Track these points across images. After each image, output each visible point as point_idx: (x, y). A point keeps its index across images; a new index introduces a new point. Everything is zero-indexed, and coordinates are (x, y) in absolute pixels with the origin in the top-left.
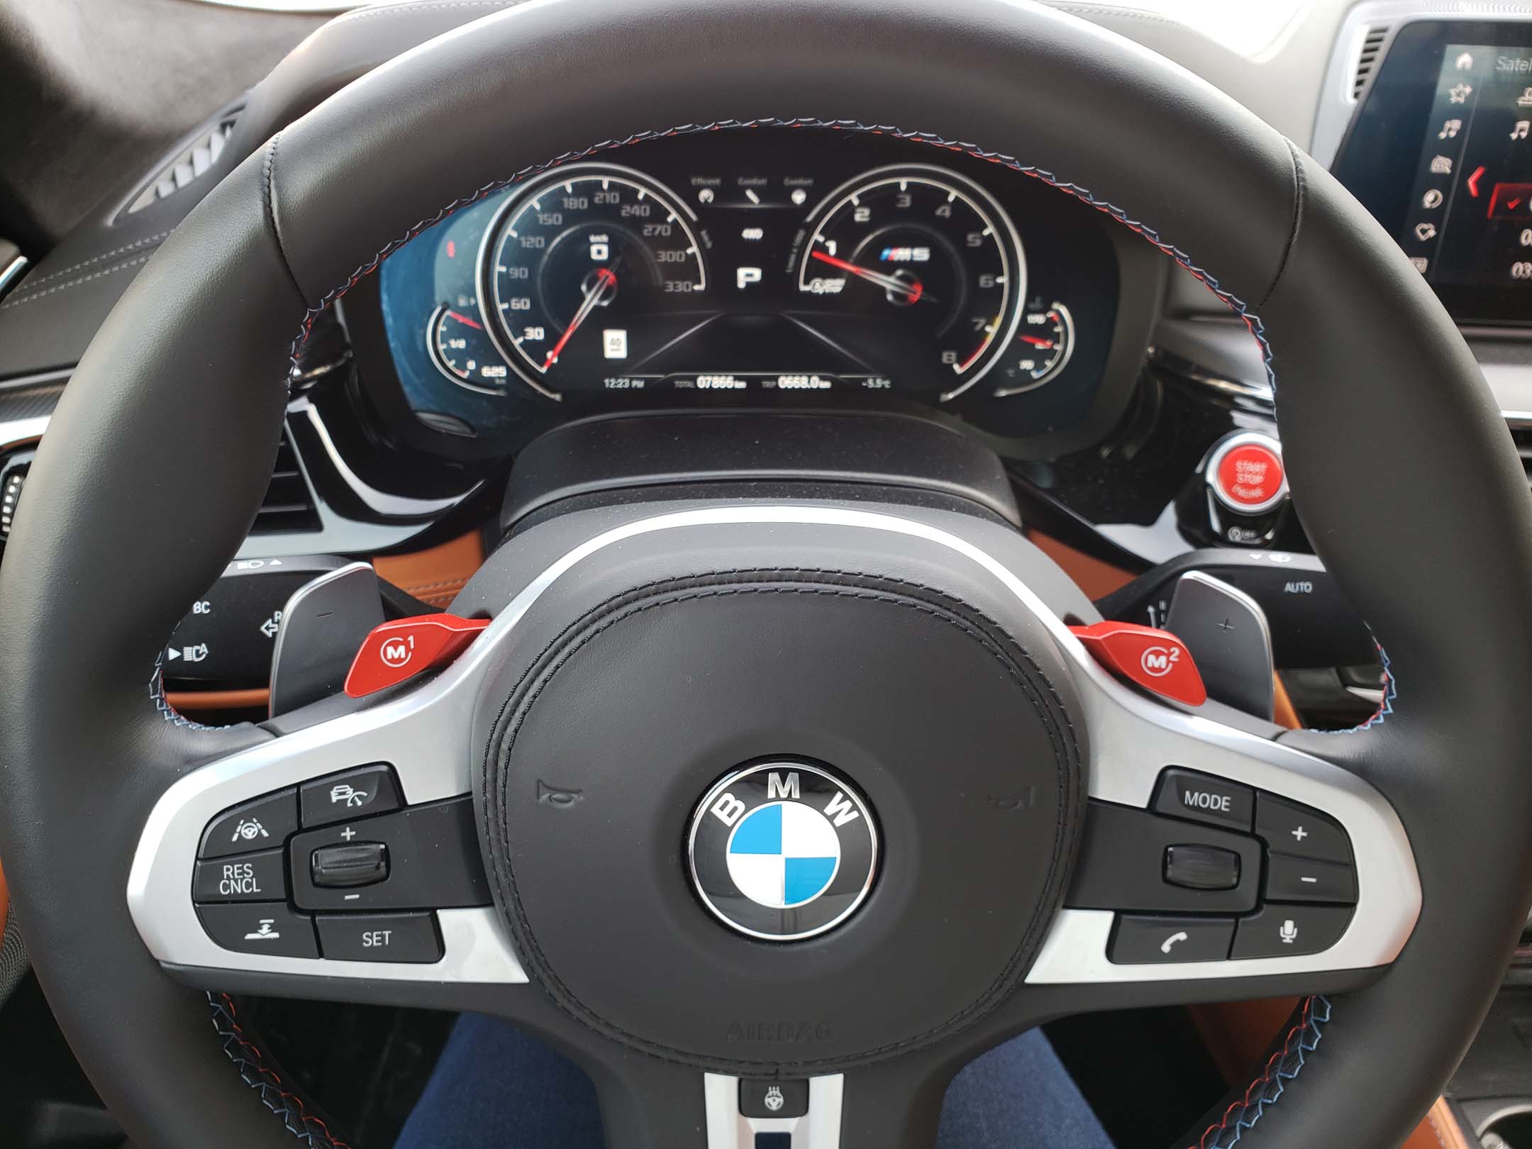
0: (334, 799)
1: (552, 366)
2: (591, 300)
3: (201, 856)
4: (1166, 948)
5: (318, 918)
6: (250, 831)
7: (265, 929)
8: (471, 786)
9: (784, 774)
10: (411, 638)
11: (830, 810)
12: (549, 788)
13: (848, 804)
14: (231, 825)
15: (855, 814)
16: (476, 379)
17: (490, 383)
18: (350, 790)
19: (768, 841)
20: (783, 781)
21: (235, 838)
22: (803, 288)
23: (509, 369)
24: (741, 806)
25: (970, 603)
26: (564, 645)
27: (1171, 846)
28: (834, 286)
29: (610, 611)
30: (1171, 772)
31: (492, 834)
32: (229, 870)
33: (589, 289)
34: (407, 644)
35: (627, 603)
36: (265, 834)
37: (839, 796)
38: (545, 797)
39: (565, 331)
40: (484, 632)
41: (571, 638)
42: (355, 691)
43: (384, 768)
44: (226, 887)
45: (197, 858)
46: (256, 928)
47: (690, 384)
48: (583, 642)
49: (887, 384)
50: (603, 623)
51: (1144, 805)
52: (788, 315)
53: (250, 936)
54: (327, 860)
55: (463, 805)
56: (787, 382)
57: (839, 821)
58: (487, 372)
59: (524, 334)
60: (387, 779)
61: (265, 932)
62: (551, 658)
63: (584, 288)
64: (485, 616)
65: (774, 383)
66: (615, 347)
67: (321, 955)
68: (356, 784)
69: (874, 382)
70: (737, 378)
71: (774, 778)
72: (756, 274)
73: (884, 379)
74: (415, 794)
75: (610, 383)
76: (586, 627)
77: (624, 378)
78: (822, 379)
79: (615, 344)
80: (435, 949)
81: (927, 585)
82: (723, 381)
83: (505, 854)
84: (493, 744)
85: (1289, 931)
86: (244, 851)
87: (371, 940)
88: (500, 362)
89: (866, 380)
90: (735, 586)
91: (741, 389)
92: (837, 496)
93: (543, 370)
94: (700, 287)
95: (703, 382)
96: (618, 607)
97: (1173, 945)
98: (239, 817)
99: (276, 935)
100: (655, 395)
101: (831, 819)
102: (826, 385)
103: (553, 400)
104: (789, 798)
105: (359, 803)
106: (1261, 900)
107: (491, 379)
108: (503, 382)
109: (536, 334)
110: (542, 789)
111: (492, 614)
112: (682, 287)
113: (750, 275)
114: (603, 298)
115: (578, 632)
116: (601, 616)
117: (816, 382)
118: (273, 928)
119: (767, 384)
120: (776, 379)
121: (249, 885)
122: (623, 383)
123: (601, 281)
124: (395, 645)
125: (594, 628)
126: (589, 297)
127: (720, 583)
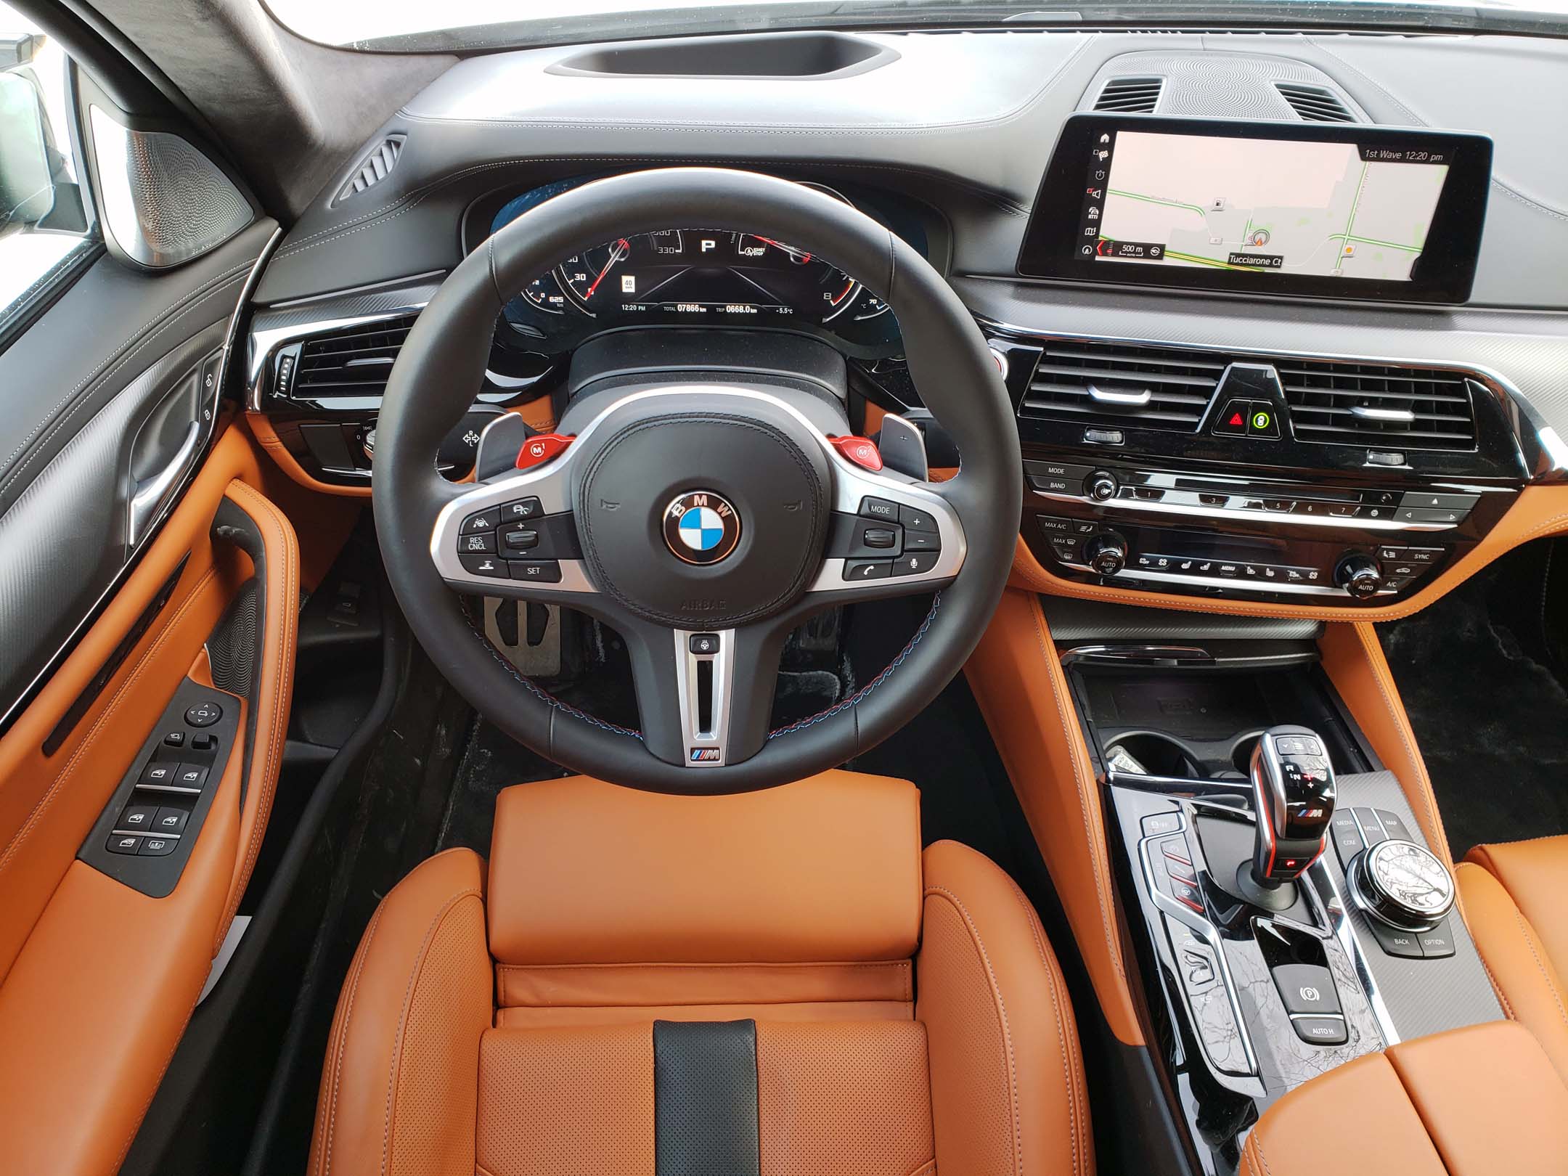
0: (515, 511)
1: (591, 297)
2: (615, 257)
3: (461, 533)
4: (866, 573)
5: (509, 562)
6: (481, 523)
7: (487, 565)
8: (572, 505)
9: (700, 496)
10: (543, 444)
11: (719, 510)
12: (607, 503)
13: (726, 509)
14: (473, 521)
15: (730, 512)
16: (545, 303)
17: (554, 306)
18: (521, 507)
19: (695, 523)
20: (700, 498)
21: (475, 526)
22: (740, 253)
23: (565, 298)
24: (684, 509)
25: (775, 426)
26: (610, 444)
27: (867, 530)
28: (759, 252)
29: (628, 430)
30: (866, 498)
31: (583, 523)
32: (472, 540)
33: (613, 251)
34: (541, 447)
35: (636, 426)
36: (487, 525)
37: (723, 504)
38: (604, 506)
39: (599, 275)
40: (572, 444)
41: (612, 442)
42: (521, 467)
43: (535, 499)
44: (471, 546)
45: (459, 535)
46: (484, 564)
47: (673, 309)
48: (618, 443)
49: (791, 311)
50: (626, 435)
51: (856, 512)
52: (733, 268)
53: (481, 568)
54: (513, 537)
55: (569, 516)
56: (731, 309)
57: (723, 515)
58: (552, 299)
59: (575, 277)
60: (536, 504)
61: (487, 566)
62: (605, 449)
63: (610, 250)
64: (574, 436)
65: (724, 309)
66: (629, 286)
67: (510, 578)
68: (524, 504)
69: (783, 310)
70: (700, 306)
71: (696, 498)
72: (713, 244)
73: (788, 308)
74: (548, 508)
75: (625, 307)
76: (618, 437)
77: (633, 305)
78: (751, 307)
79: (628, 284)
80: (556, 577)
81: (758, 419)
82: (692, 308)
83: (588, 531)
84: (583, 485)
85: (914, 563)
86: (479, 531)
87: (531, 571)
88: (561, 294)
89: (778, 309)
90: (679, 420)
91: (704, 312)
92: (741, 381)
93: (586, 299)
94: (680, 251)
95: (681, 307)
96: (631, 428)
97: (868, 571)
98: (476, 517)
99: (492, 568)
100: (653, 315)
101: (720, 514)
102: (754, 311)
103: (592, 317)
104: (703, 505)
105: (526, 513)
106: (903, 550)
107: (555, 304)
108: (562, 305)
109: (581, 277)
110: (603, 503)
111: (576, 433)
112: (668, 251)
113: (710, 244)
114: (621, 256)
115: (616, 439)
116: (625, 432)
117: (748, 309)
118: (491, 565)
119: (719, 310)
120: (725, 307)
121: (481, 546)
122: (633, 308)
123: (621, 246)
124: (537, 447)
125: (621, 437)
126: (613, 256)
127: (673, 418)
